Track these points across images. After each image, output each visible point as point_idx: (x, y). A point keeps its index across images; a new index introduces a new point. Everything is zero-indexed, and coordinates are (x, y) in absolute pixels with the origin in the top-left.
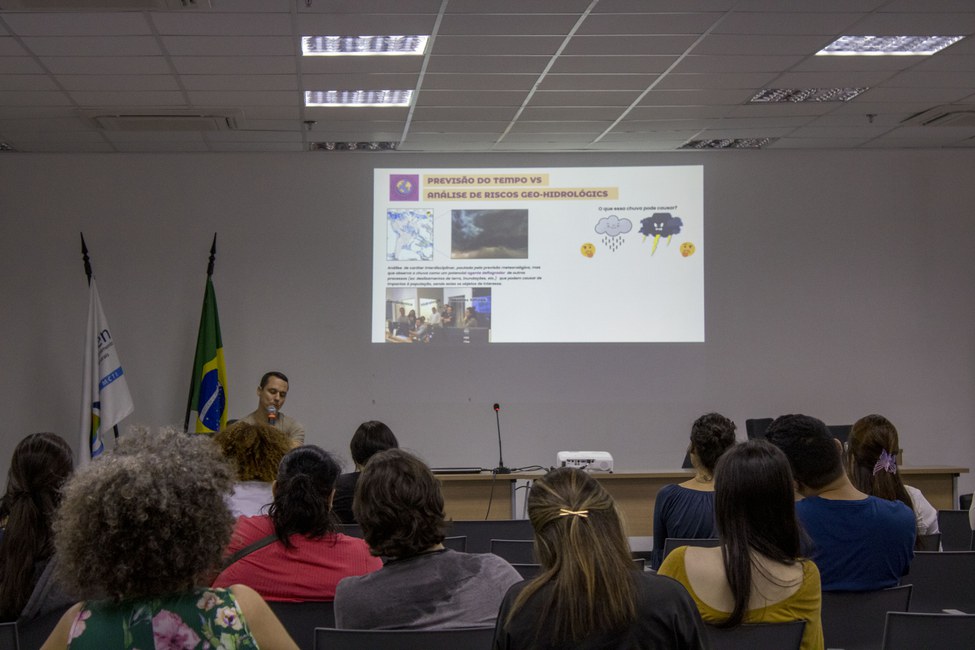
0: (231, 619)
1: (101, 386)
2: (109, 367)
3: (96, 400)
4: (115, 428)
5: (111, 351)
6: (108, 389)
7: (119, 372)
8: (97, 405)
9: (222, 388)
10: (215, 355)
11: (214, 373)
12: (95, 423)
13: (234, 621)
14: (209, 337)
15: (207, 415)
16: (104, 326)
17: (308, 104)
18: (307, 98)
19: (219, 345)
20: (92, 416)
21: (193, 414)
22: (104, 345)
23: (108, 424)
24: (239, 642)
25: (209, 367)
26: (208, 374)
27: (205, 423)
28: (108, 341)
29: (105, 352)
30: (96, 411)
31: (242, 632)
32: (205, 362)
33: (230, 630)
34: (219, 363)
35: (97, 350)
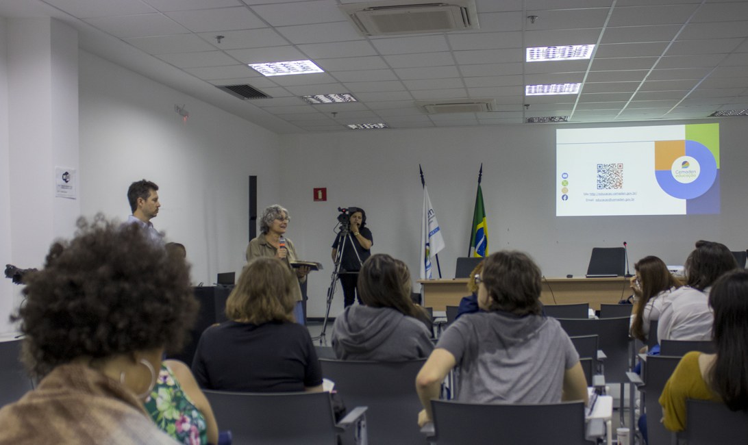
0: (165, 378)
1: (430, 236)
2: (433, 226)
3: (428, 242)
4: (436, 255)
5: (434, 219)
6: (433, 237)
7: (438, 229)
8: (428, 244)
9: (485, 236)
10: (482, 221)
11: (482, 229)
12: (427, 253)
13: (168, 379)
14: (479, 212)
15: (479, 249)
16: (431, 208)
17: (527, 94)
18: (527, 90)
19: (484, 216)
20: (426, 249)
21: (473, 248)
22: (431, 216)
23: (433, 254)
24: (173, 394)
25: (480, 226)
26: (479, 230)
27: (478, 252)
28: (433, 214)
29: (431, 220)
30: (427, 247)
31: (175, 387)
32: (478, 223)
33: (165, 385)
34: (484, 224)
35: (427, 219)
